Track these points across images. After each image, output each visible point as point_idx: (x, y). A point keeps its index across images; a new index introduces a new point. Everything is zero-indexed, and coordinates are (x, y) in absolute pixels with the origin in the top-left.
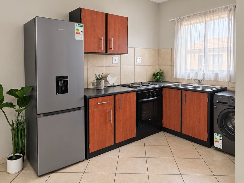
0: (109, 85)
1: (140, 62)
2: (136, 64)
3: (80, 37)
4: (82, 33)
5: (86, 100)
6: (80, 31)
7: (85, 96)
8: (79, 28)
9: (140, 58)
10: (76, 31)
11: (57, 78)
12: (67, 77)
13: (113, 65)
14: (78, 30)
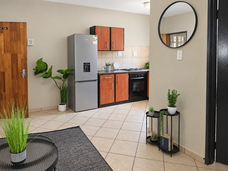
0: (115, 69)
1: (136, 55)
2: (133, 57)
3: (96, 43)
4: (97, 41)
5: (99, 76)
6: (95, 39)
7: (98, 74)
8: (95, 37)
9: (136, 52)
10: (93, 39)
11: (84, 64)
12: (89, 63)
13: (118, 57)
14: (94, 39)
